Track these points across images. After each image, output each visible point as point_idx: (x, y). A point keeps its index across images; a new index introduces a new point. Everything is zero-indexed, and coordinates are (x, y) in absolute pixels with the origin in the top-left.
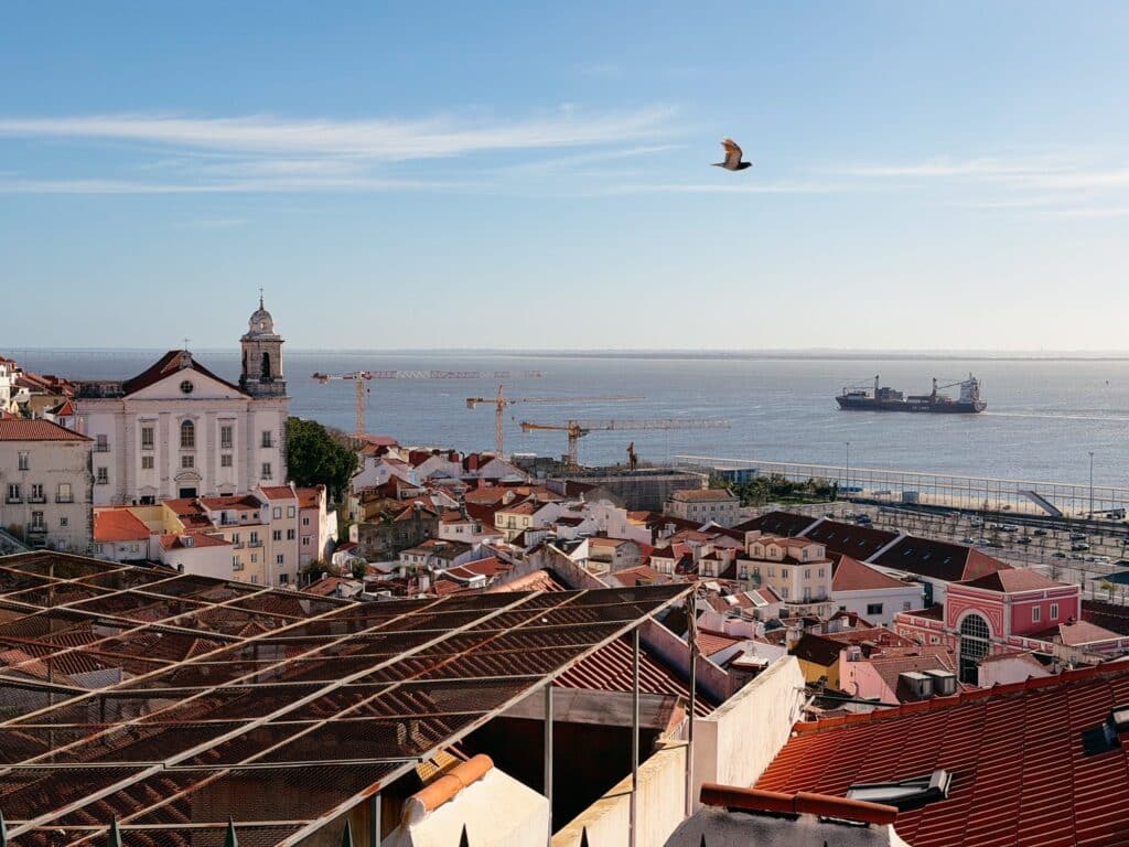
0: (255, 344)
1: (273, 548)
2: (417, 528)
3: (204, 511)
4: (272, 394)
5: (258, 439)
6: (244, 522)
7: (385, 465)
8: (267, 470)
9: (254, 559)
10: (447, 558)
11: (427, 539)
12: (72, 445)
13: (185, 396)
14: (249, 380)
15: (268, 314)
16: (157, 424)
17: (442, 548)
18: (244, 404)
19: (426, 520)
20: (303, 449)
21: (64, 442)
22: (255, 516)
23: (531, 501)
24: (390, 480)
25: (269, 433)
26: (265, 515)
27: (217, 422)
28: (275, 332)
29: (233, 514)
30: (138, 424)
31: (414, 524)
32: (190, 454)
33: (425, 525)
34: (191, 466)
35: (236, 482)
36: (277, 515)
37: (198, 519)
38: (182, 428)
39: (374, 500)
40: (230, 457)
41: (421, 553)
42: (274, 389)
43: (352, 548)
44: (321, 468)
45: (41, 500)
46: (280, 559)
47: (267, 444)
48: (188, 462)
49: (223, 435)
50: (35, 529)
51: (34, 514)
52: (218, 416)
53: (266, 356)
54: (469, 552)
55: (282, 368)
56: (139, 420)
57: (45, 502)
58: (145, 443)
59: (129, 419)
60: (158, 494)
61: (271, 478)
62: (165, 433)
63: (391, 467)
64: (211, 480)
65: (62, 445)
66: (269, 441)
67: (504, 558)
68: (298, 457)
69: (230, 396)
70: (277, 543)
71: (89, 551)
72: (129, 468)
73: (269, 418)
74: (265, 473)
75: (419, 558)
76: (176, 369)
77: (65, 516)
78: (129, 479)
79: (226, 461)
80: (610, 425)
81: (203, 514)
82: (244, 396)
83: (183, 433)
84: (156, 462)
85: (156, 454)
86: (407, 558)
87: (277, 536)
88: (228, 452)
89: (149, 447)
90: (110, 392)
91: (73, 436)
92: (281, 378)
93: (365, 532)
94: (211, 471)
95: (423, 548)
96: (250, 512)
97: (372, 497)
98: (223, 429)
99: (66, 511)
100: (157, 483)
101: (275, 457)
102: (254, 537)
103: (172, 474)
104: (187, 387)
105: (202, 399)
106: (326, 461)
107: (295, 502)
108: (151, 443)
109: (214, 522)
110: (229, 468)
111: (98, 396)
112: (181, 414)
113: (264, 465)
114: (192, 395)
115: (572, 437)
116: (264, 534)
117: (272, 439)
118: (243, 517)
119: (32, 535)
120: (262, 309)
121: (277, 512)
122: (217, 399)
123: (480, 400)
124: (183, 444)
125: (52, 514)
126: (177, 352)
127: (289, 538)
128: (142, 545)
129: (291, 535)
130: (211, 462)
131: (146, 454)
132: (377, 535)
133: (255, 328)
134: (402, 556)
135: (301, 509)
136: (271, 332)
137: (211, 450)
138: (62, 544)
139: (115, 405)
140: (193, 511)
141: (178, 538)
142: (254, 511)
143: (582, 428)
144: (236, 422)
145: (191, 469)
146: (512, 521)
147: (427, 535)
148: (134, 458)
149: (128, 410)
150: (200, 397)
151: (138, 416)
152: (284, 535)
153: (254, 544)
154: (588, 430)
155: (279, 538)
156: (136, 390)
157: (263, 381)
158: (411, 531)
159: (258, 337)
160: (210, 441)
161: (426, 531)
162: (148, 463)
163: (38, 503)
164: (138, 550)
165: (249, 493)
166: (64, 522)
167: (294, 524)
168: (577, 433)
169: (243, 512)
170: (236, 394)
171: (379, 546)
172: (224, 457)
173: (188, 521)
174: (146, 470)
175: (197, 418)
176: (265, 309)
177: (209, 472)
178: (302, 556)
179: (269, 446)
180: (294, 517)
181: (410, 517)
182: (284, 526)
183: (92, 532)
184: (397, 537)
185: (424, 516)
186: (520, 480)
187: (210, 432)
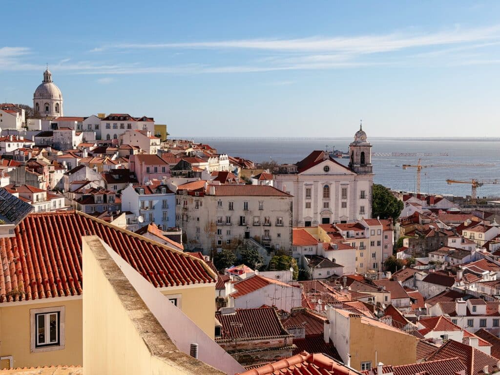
0: (358, 148)
1: (370, 250)
2: (437, 241)
3: (338, 230)
4: (366, 172)
5: (359, 194)
6: (358, 237)
7: (411, 206)
8: (362, 210)
9: (362, 255)
10: (457, 258)
11: (442, 246)
12: (283, 199)
13: (326, 173)
14: (355, 165)
15: (364, 133)
16: (313, 186)
17: (453, 252)
18: (353, 178)
19: (442, 237)
20: (379, 199)
21: (280, 197)
22: (362, 234)
23: (483, 225)
24: (415, 214)
25: (364, 192)
26: (367, 233)
27: (340, 186)
28: (368, 141)
29: (352, 232)
30: (304, 187)
31: (436, 239)
32: (327, 201)
33: (441, 239)
34: (328, 207)
35: (348, 216)
36: (373, 233)
37: (336, 234)
38: (324, 189)
39: (408, 224)
40: (346, 203)
41: (441, 254)
42: (367, 170)
43: (405, 250)
44: (387, 209)
45: (268, 224)
46: (374, 255)
47: (363, 197)
48: (326, 205)
49: (343, 192)
50: (266, 238)
51: (265, 231)
52: (341, 183)
53: (363, 154)
54: (469, 256)
55: (371, 159)
56: (305, 185)
57: (270, 226)
58: (307, 196)
59: (300, 184)
60: (312, 221)
61: (364, 214)
62: (316, 191)
63: (414, 207)
64: (337, 214)
65: (278, 199)
66: (364, 196)
67: (489, 259)
68: (377, 203)
69: (347, 174)
70: (373, 247)
71: (291, 250)
72: (300, 208)
73: (364, 185)
74: (361, 211)
75: (440, 257)
76: (322, 160)
77: (279, 233)
78: (300, 213)
79: (344, 205)
80: (495, 182)
81: (338, 232)
82: (354, 174)
83: (324, 191)
84: (312, 205)
85: (312, 201)
86: (433, 256)
87: (372, 244)
88: (345, 201)
89: (309, 197)
90: (292, 171)
91: (284, 195)
92: (370, 164)
93: (412, 242)
94: (337, 210)
95: (441, 251)
96: (360, 232)
97: (407, 223)
98: (343, 189)
99: (281, 230)
100: (312, 215)
101: (366, 203)
102: (362, 244)
103: (319, 211)
104: (327, 169)
105: (333, 175)
106: (390, 205)
107: (381, 227)
108: (310, 196)
109: (344, 237)
110: (345, 209)
111: (286, 173)
112: (324, 182)
113: (361, 207)
114: (329, 172)
115: (474, 187)
116: (367, 243)
117: (365, 194)
118: (357, 234)
119: (264, 241)
120: (361, 130)
121: (373, 232)
122: (340, 175)
123: (410, 166)
124: (324, 196)
125: (274, 231)
126: (321, 152)
127: (378, 245)
128: (314, 248)
129: (379, 243)
130: (337, 205)
131: (308, 201)
132: (417, 244)
133: (358, 139)
134: (430, 255)
135: (384, 231)
136: (366, 142)
137: (337, 199)
138: (278, 246)
139: (294, 177)
140: (333, 230)
141: (330, 245)
142: (362, 231)
143: (479, 183)
144: (349, 186)
145: (327, 209)
146: (472, 235)
147: (442, 244)
148: (302, 203)
149: (300, 180)
150: (333, 173)
151: (305, 183)
152: (376, 243)
153: (362, 248)
154: (482, 184)
155: (373, 245)
156: (304, 171)
157: (362, 166)
158: (434, 242)
159: (359, 144)
160: (337, 195)
161: (442, 243)
162: (308, 206)
163: (267, 226)
164: (312, 250)
165: (357, 222)
166: (279, 235)
167: (380, 238)
168: (476, 185)
169: (357, 232)
170: (349, 172)
171: (418, 249)
172: (343, 203)
173: (332, 235)
174: (307, 209)
175: (331, 184)
176: (363, 130)
177: (335, 210)
178: (384, 254)
179: (364, 198)
180: (380, 235)
181: (433, 235)
182: (376, 239)
183: (292, 241)
184: (427, 245)
185: (440, 235)
186: (458, 210)
187: (337, 191)
